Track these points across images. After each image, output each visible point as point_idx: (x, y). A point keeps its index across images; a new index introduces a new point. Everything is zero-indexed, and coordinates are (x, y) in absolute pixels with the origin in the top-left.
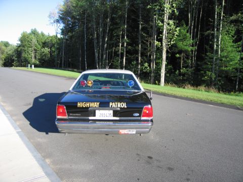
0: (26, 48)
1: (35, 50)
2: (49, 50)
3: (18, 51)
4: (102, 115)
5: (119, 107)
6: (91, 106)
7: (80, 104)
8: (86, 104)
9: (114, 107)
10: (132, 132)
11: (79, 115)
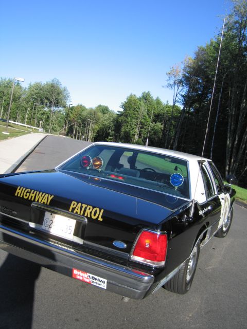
0: (129, 119)
1: (141, 123)
2: (163, 126)
3: (117, 122)
5: (87, 217)
6: (36, 200)
7: (20, 191)
8: (30, 193)
9: (77, 212)
10: (100, 283)
11: (15, 212)
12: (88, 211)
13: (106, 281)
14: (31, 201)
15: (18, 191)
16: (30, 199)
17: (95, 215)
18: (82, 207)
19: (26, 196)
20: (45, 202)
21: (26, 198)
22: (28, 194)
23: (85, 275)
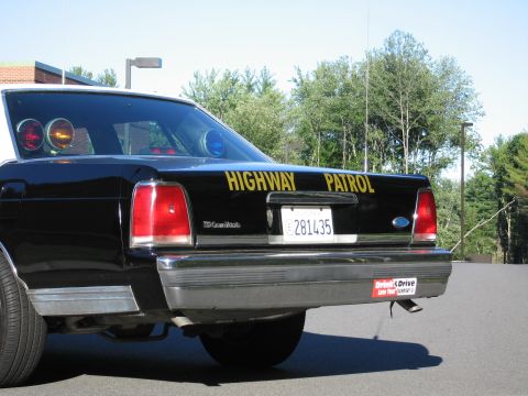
4: (301, 224)
5: (354, 192)
6: (272, 188)
7: (234, 179)
8: (253, 177)
9: (340, 190)
10: (409, 288)
11: (237, 225)
12: (352, 183)
13: (415, 280)
14: (264, 194)
15: (230, 180)
16: (260, 189)
17: (362, 186)
18: (340, 179)
19: (251, 185)
20: (288, 185)
21: (252, 189)
22: (252, 181)
23: (390, 284)
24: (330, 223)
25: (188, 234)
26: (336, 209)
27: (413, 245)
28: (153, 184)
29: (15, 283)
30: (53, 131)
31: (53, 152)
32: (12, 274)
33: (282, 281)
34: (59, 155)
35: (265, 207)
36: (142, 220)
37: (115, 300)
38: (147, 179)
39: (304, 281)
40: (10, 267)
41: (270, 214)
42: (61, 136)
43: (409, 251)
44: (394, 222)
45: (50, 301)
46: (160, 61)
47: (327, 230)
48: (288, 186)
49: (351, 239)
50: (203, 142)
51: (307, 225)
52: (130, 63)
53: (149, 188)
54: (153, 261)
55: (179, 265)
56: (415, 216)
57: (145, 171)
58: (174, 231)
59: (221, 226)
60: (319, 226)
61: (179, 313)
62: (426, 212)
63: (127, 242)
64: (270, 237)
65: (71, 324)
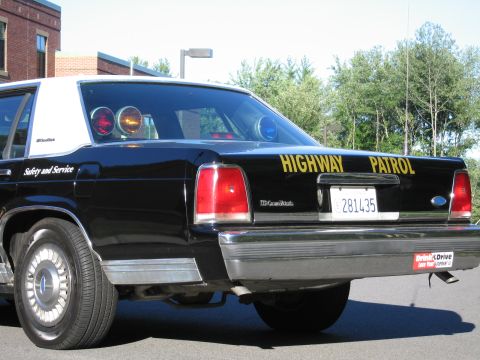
4: (349, 203)
5: (397, 174)
6: (322, 170)
7: (288, 162)
8: (305, 160)
9: (383, 171)
10: (446, 261)
11: (290, 204)
12: (394, 166)
13: (452, 253)
14: (315, 175)
15: (284, 163)
16: (311, 171)
17: (403, 168)
18: (384, 161)
19: (303, 167)
21: (304, 171)
22: (304, 163)
23: (429, 257)
24: (375, 202)
25: (246, 211)
26: (380, 188)
27: (450, 222)
28: (215, 166)
29: (90, 255)
30: (123, 118)
31: (123, 137)
32: (88, 247)
33: (332, 255)
34: (128, 139)
35: (315, 187)
36: (205, 199)
37: (181, 271)
38: (209, 161)
39: (351, 255)
40: (85, 241)
41: (320, 193)
42: (130, 122)
43: (447, 228)
44: (433, 201)
45: (121, 271)
46: (211, 51)
47: (372, 208)
48: (336, 168)
49: (393, 216)
50: (258, 127)
51: (353, 203)
52: (184, 53)
53: (212, 169)
54: (215, 236)
55: (238, 240)
56: (452, 195)
57: (208, 155)
58: (233, 209)
59: (276, 204)
60: (364, 204)
61: (238, 283)
62: (462, 191)
63: (191, 219)
64: (320, 214)
65: (140, 292)
